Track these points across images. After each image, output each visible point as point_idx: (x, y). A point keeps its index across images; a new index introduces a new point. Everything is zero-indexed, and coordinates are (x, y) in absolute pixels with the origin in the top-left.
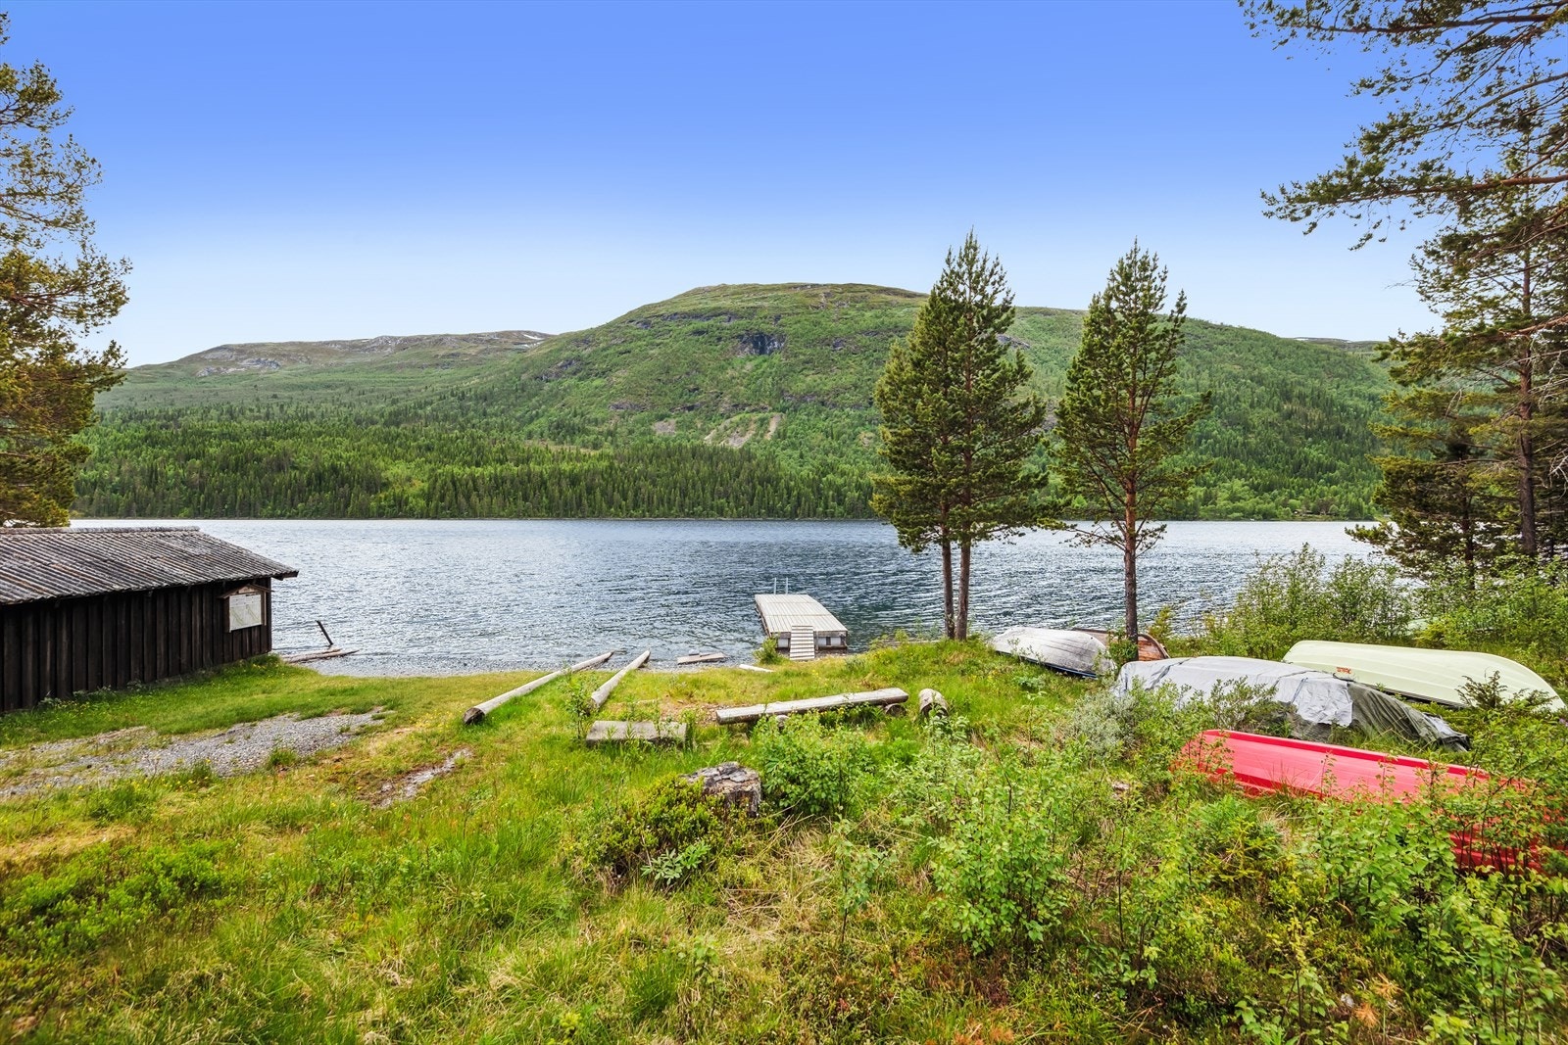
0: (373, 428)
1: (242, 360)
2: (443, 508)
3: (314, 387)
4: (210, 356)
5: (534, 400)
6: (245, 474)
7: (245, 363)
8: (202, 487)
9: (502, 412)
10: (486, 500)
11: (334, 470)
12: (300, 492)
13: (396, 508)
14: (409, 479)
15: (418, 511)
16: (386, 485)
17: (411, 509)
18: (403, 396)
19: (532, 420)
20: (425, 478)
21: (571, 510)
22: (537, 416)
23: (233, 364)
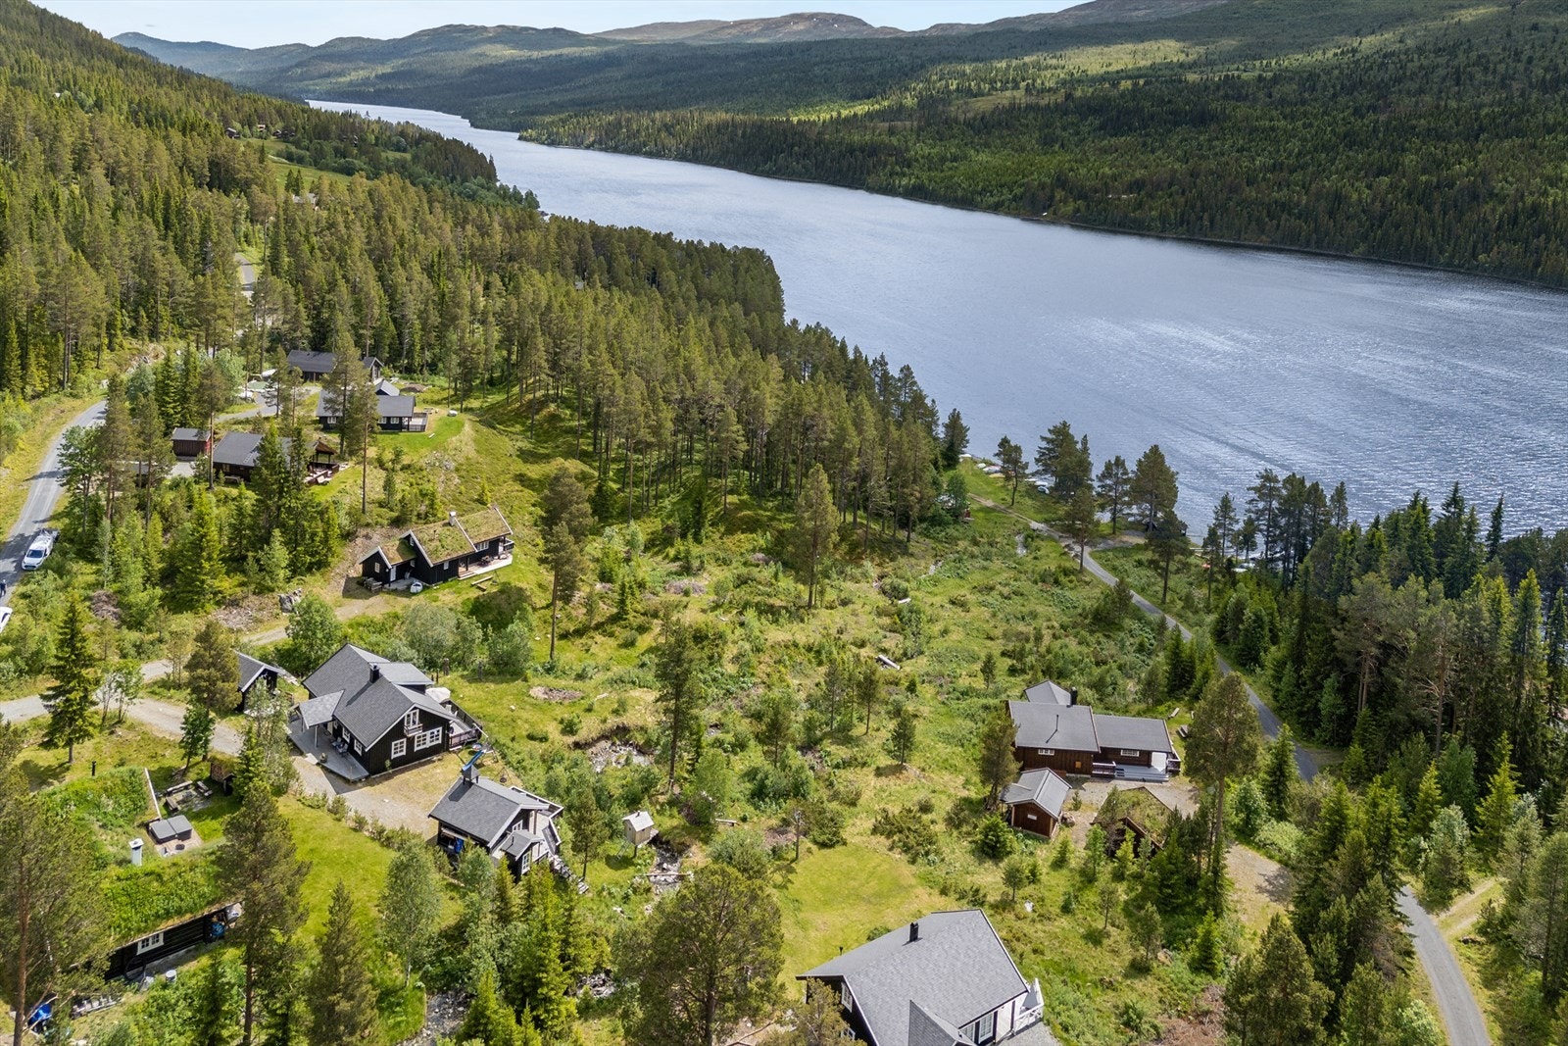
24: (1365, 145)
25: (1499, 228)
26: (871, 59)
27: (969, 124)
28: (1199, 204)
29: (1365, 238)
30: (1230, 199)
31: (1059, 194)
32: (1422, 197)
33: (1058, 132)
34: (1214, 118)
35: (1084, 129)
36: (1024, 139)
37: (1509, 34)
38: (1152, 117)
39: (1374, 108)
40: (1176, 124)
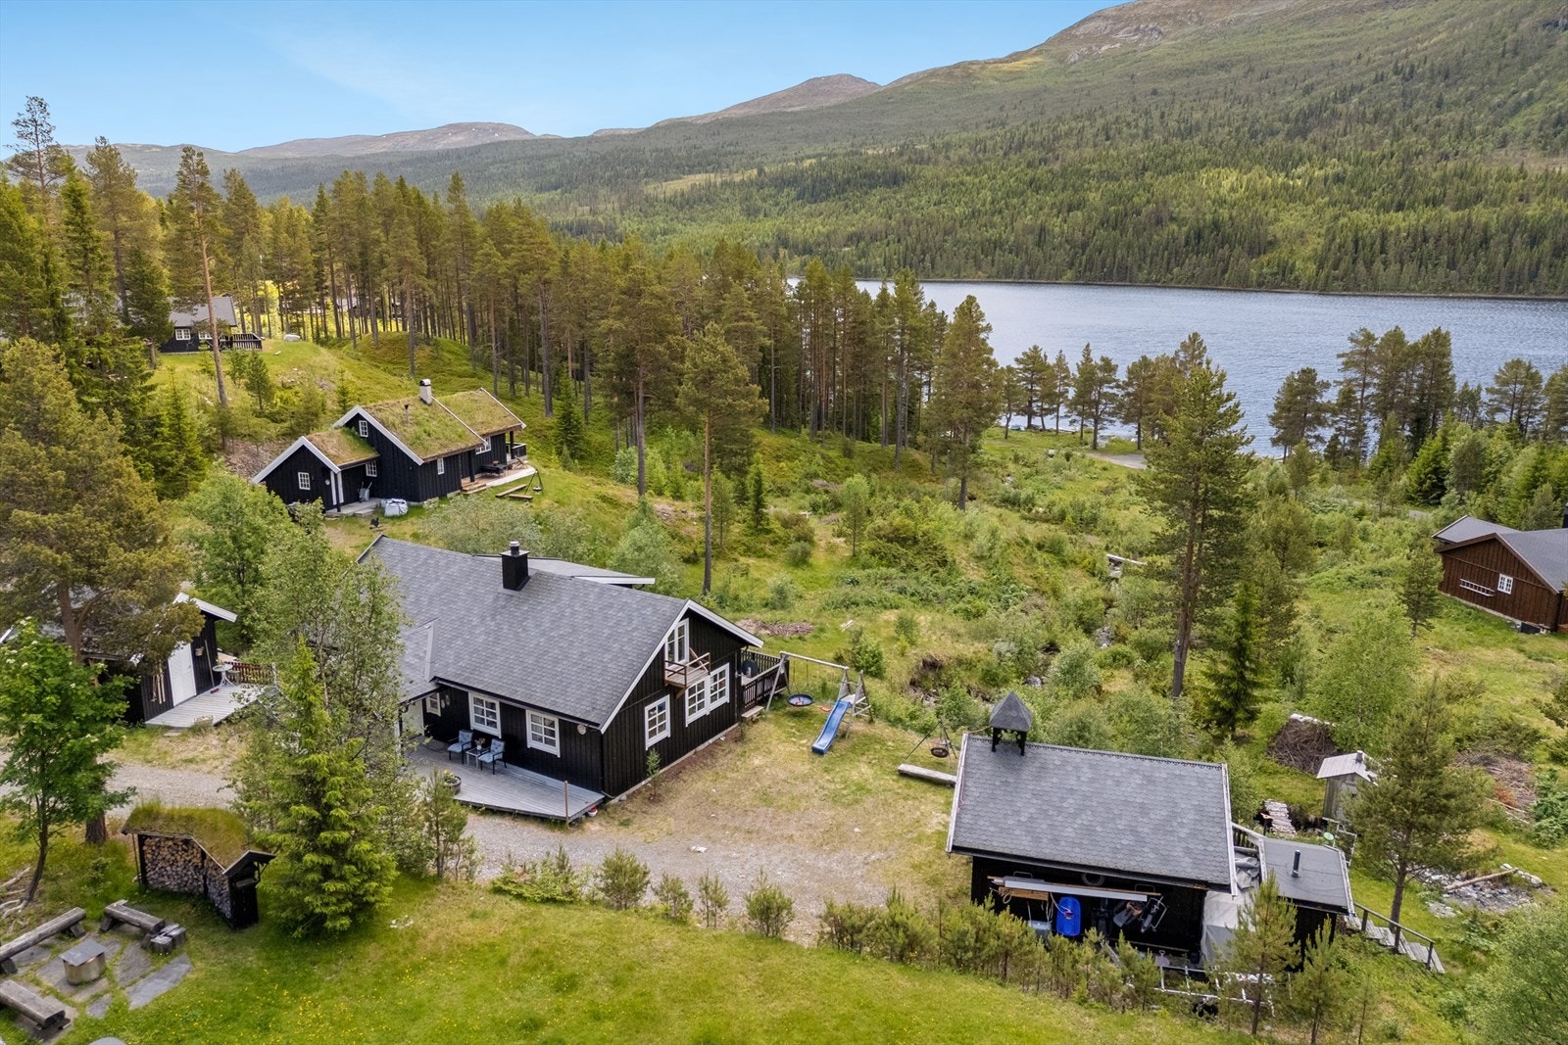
0: (1270, 143)
1: (1118, 30)
2: (1336, 278)
3: (1203, 69)
4: (1082, 30)
5: (1530, 70)
6: (1123, 232)
7: (1121, 35)
8: (1084, 246)
9: (1468, 99)
10: (1394, 267)
11: (1216, 225)
12: (1177, 252)
13: (1279, 277)
14: (1302, 235)
15: (1304, 281)
16: (1272, 244)
17: (1296, 279)
18: (1322, 76)
19: (1516, 110)
20: (1323, 231)
21: (1519, 282)
22: (1530, 101)
23: (1107, 38)
24: (1049, 188)
25: (1187, 243)
26: (547, 156)
27: (671, 202)
28: (919, 247)
29: (1071, 265)
30: (945, 241)
31: (782, 252)
32: (1116, 223)
33: (759, 203)
34: (906, 178)
35: (783, 200)
36: (728, 212)
37: (1134, 100)
38: (848, 182)
39: (1045, 161)
40: (872, 187)
